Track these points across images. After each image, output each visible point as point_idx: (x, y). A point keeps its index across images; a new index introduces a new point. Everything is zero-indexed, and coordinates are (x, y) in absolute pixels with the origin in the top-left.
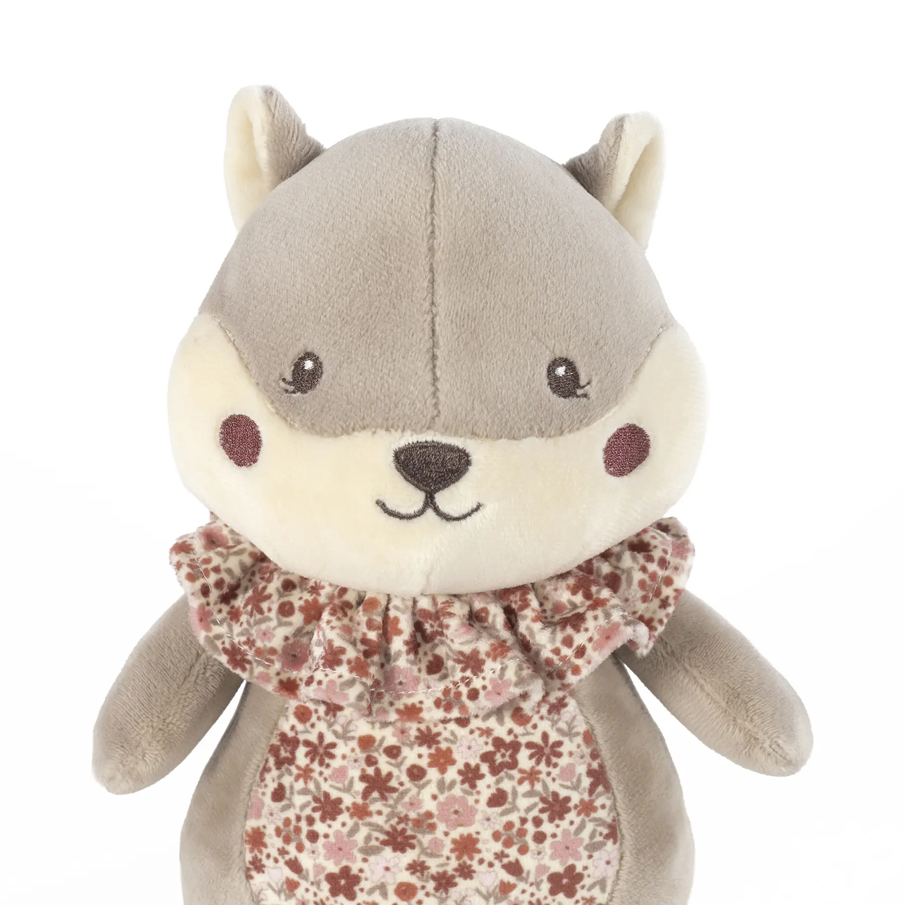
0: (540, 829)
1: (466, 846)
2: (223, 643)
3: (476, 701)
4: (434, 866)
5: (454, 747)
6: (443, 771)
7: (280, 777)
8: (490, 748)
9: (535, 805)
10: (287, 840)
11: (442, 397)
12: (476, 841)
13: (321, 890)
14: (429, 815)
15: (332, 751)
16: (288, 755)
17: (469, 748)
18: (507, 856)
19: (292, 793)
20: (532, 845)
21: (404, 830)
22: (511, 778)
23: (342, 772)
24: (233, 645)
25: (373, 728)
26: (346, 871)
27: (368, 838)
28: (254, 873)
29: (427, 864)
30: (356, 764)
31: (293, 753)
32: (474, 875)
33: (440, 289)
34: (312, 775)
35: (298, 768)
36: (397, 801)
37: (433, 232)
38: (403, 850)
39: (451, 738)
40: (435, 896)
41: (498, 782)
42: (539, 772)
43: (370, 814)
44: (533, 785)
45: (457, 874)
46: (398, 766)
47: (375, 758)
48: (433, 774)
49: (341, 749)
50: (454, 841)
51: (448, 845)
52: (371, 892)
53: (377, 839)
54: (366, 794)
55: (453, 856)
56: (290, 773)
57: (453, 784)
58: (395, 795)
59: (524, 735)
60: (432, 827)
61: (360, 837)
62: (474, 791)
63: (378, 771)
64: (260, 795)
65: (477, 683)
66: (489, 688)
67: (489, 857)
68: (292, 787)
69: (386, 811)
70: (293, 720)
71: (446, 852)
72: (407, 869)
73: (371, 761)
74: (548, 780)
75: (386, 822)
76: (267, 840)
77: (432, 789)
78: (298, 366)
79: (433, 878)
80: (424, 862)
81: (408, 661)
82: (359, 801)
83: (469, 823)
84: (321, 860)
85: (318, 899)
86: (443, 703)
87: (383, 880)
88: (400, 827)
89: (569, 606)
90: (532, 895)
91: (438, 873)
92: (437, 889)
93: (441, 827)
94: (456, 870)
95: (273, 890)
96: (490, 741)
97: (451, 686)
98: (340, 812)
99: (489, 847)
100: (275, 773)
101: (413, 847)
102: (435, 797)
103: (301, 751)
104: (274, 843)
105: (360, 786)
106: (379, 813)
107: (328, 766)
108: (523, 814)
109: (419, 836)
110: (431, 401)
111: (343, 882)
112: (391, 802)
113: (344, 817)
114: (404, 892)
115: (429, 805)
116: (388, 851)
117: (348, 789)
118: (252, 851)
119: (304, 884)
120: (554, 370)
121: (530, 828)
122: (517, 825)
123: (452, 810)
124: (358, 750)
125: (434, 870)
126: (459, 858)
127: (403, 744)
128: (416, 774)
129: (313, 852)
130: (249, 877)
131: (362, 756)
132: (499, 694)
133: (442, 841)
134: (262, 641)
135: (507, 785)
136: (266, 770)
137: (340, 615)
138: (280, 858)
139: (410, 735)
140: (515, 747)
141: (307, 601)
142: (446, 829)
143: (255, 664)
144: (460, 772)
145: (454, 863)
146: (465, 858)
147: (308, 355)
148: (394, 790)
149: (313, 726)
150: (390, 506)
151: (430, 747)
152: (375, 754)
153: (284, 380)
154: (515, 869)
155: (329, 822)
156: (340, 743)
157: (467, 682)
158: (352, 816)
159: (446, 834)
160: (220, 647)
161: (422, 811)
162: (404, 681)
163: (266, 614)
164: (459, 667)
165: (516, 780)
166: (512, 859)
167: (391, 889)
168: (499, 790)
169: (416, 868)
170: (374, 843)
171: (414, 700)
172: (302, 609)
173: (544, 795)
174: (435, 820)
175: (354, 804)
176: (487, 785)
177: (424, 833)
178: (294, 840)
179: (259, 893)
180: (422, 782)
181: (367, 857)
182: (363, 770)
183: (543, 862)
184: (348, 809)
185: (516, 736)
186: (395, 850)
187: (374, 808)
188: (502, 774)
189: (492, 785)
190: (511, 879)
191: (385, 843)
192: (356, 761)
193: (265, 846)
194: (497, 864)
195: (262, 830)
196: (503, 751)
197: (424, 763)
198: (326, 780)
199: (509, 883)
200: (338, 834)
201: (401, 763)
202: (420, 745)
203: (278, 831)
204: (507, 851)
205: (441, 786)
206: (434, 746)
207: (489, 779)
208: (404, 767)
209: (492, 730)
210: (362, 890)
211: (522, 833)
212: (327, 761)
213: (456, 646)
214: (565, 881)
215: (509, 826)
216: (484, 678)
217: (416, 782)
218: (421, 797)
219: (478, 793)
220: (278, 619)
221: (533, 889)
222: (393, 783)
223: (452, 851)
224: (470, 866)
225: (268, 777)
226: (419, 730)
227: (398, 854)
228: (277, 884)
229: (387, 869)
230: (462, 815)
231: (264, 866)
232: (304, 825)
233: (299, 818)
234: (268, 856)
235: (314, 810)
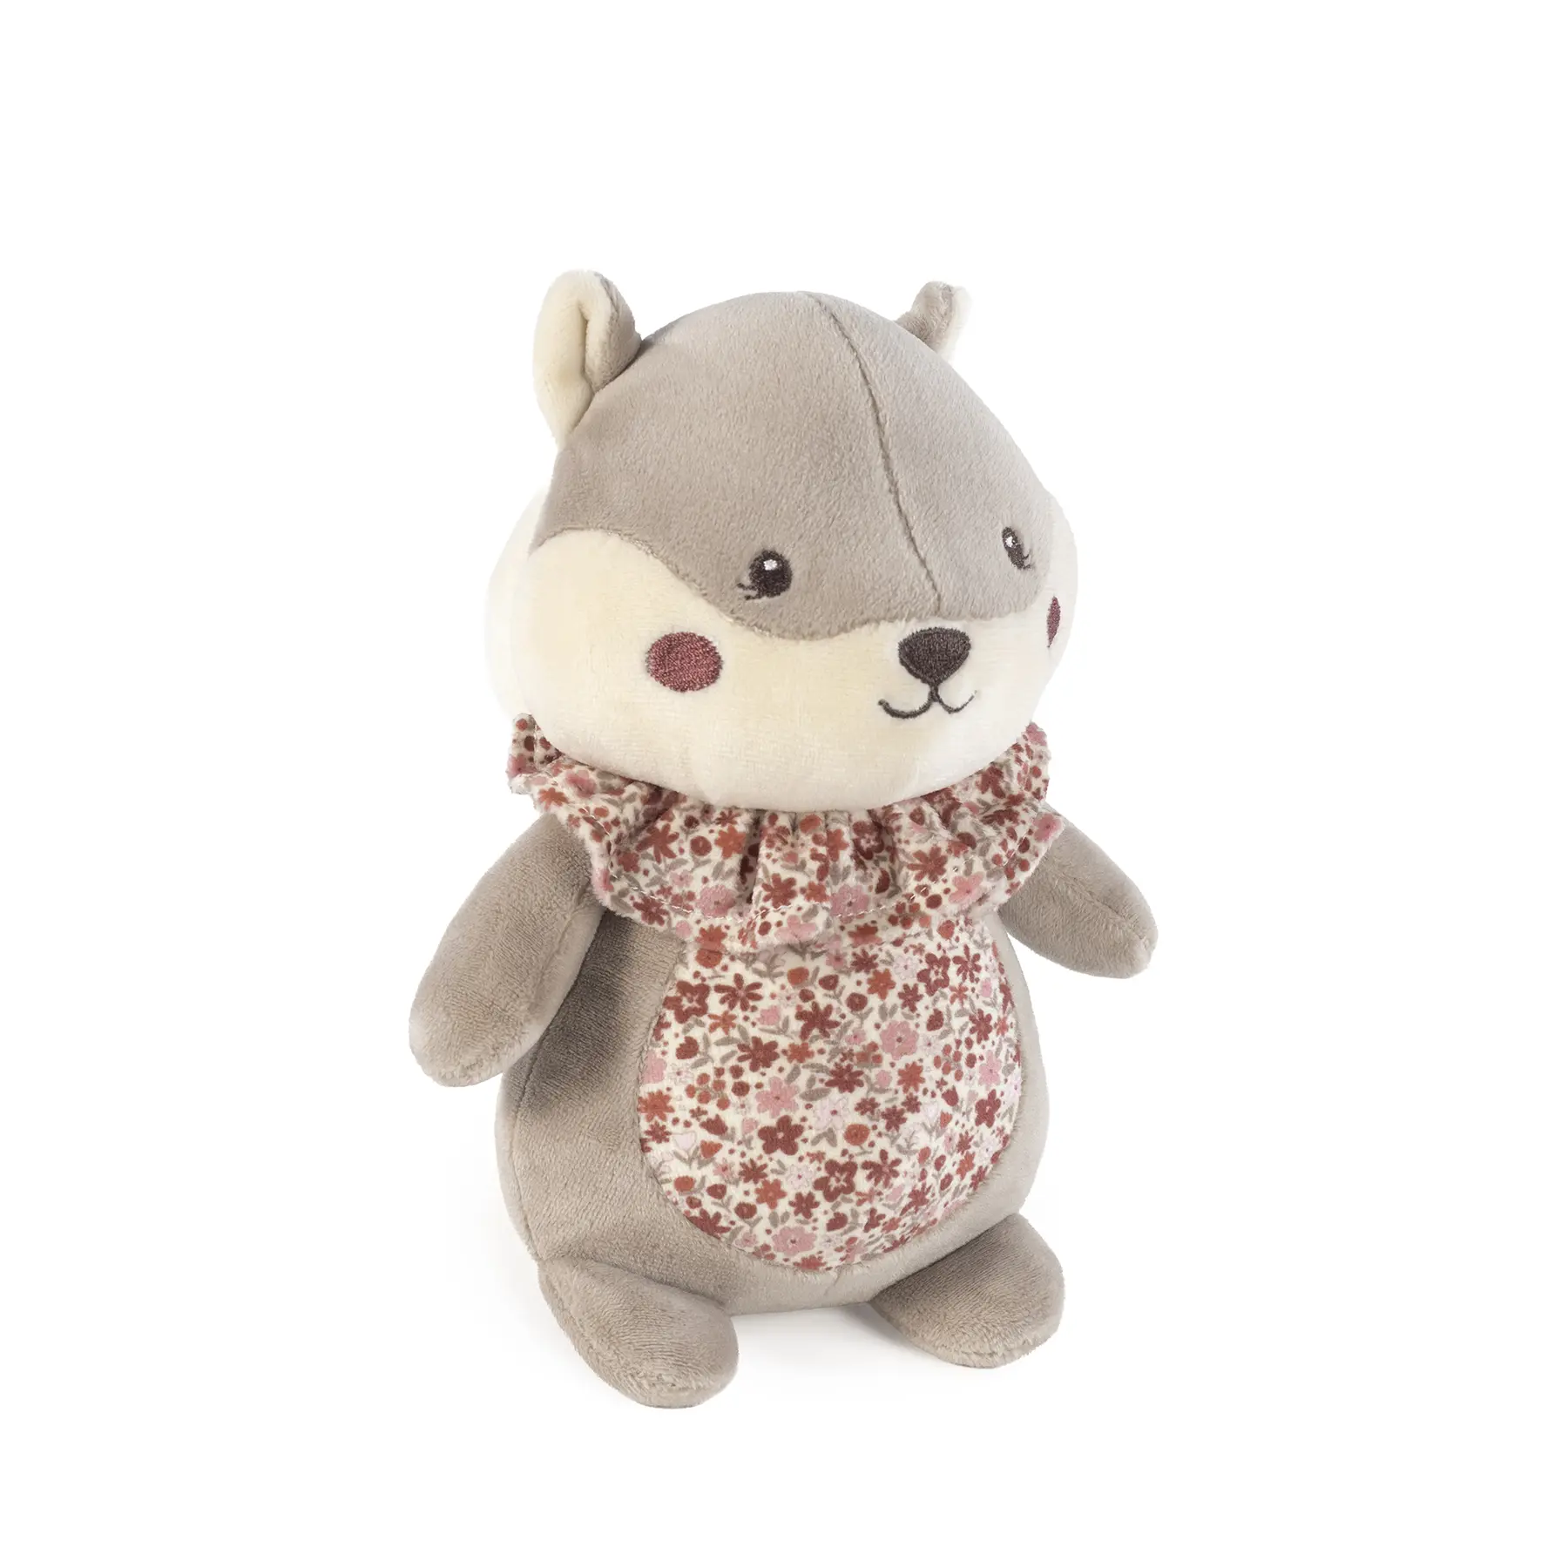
0: (971, 1052)
1: (912, 1076)
2: (632, 898)
3: (938, 907)
4: (883, 1102)
5: (891, 969)
6: (883, 996)
7: (686, 1030)
8: (925, 966)
9: (966, 1025)
10: (704, 1099)
11: (936, 579)
12: (920, 1069)
13: (752, 1149)
14: (874, 1046)
15: (758, 991)
16: (695, 1005)
17: (906, 967)
18: (946, 1084)
19: (707, 1046)
20: (965, 1070)
21: (849, 1067)
22: (945, 996)
23: (774, 1011)
24: (643, 897)
25: (804, 959)
26: (784, 1123)
27: (811, 1081)
28: (653, 1144)
29: (877, 1100)
30: (790, 1002)
31: (702, 1002)
32: (921, 1107)
34: (734, 1021)
35: (711, 1016)
36: (840, 1035)
38: (851, 1090)
39: (888, 959)
40: (887, 1135)
41: (935, 1001)
42: (966, 989)
43: (810, 1054)
44: (962, 1003)
45: (905, 1108)
46: (837, 997)
47: (810, 991)
48: (874, 1001)
49: (768, 987)
50: (901, 1072)
51: (896, 1078)
52: (815, 1142)
53: (822, 1081)
54: (804, 1033)
55: (900, 1088)
56: (701, 1024)
57: (894, 1008)
58: (837, 1030)
59: (950, 949)
60: (878, 1059)
61: (802, 1082)
62: (915, 1014)
63: (815, 1006)
64: (659, 1055)
65: (937, 889)
66: (953, 889)
67: (931, 1086)
68: (706, 1039)
69: (828, 1048)
70: (695, 966)
71: (893, 1085)
72: (856, 1109)
73: (806, 996)
74: (974, 997)
75: (829, 1061)
76: (673, 1103)
77: (875, 1017)
78: (757, 571)
79: (885, 1116)
80: (873, 1099)
81: (857, 878)
82: (798, 1042)
83: (911, 1050)
84: (753, 1114)
85: (746, 1160)
86: (899, 920)
87: (830, 1126)
88: (845, 1064)
90: (963, 1126)
91: (888, 1109)
92: (888, 1127)
93: (887, 1058)
94: (903, 1104)
95: (681, 1159)
96: (923, 959)
97: (904, 900)
98: (776, 1056)
99: (931, 1076)
100: (677, 1027)
101: (861, 1084)
102: (877, 1026)
103: (713, 998)
104: (683, 1105)
105: (797, 1026)
106: (821, 1052)
107: (754, 1009)
108: (957, 1036)
109: (866, 1071)
110: (928, 586)
111: (781, 1135)
112: (832, 1038)
113: (782, 1061)
114: (854, 1135)
115: (873, 1036)
116: (835, 1090)
117: (784, 1030)
118: (649, 1119)
119: (727, 1145)
120: (1005, 542)
121: (963, 1049)
122: (953, 1048)
123: (895, 1038)
124: (789, 986)
125: (883, 1108)
126: (905, 1090)
127: (841, 972)
128: (857, 1003)
129: (743, 1106)
130: (645, 1149)
131: (794, 992)
133: (888, 1073)
134: (679, 886)
135: (941, 1005)
136: (662, 1025)
138: (693, 1121)
139: (846, 962)
140: (945, 962)
142: (891, 1060)
143: (672, 914)
144: (900, 995)
145: (902, 1097)
146: (911, 1089)
147: (769, 555)
148: (836, 1024)
149: (725, 968)
150: (895, 706)
151: (867, 972)
152: (811, 988)
153: (741, 586)
154: (952, 1097)
155: (762, 1069)
156: (766, 982)
157: (923, 890)
158: (790, 1059)
159: (893, 1065)
161: (866, 1043)
162: (854, 901)
163: (678, 856)
164: (915, 874)
165: (949, 998)
166: (949, 1086)
167: (840, 1135)
168: (935, 1010)
169: (866, 1107)
170: (818, 1085)
171: (867, 920)
173: (972, 1014)
174: (879, 1052)
175: (792, 1046)
176: (925, 1007)
177: (870, 1067)
178: (714, 1098)
179: (660, 1164)
180: (864, 1010)
181: (811, 1103)
182: (799, 1007)
183: (972, 1089)
184: (784, 1052)
185: (944, 951)
186: (842, 1090)
187: (814, 1047)
188: (937, 993)
189: (930, 1006)
190: (949, 1109)
191: (830, 1084)
192: (788, 998)
193: (671, 1110)
194: (938, 1093)
195: (665, 1093)
196: (935, 968)
197: (863, 990)
198: (754, 1024)
199: (947, 1113)
200: (775, 1083)
201: (841, 993)
202: (858, 971)
203: (690, 1091)
204: (946, 1078)
205: (884, 1012)
206: (872, 970)
207: (927, 1000)
208: (844, 998)
209: (924, 946)
210: (805, 1141)
211: (957, 1057)
212: (751, 1003)
213: (913, 849)
214: (987, 1109)
215: (947, 1049)
216: (945, 882)
217: (859, 1013)
218: (863, 1028)
219: (918, 1016)
220: (693, 859)
221: (964, 1120)
222: (834, 1017)
223: (900, 1083)
224: (916, 1097)
225: (668, 1033)
226: (854, 954)
227: (847, 1094)
228: (687, 1152)
229: (834, 1112)
230: (903, 1041)
231: (668, 1133)
232: (728, 1079)
233: (720, 1072)
234: (676, 1121)
235: (741, 1059)
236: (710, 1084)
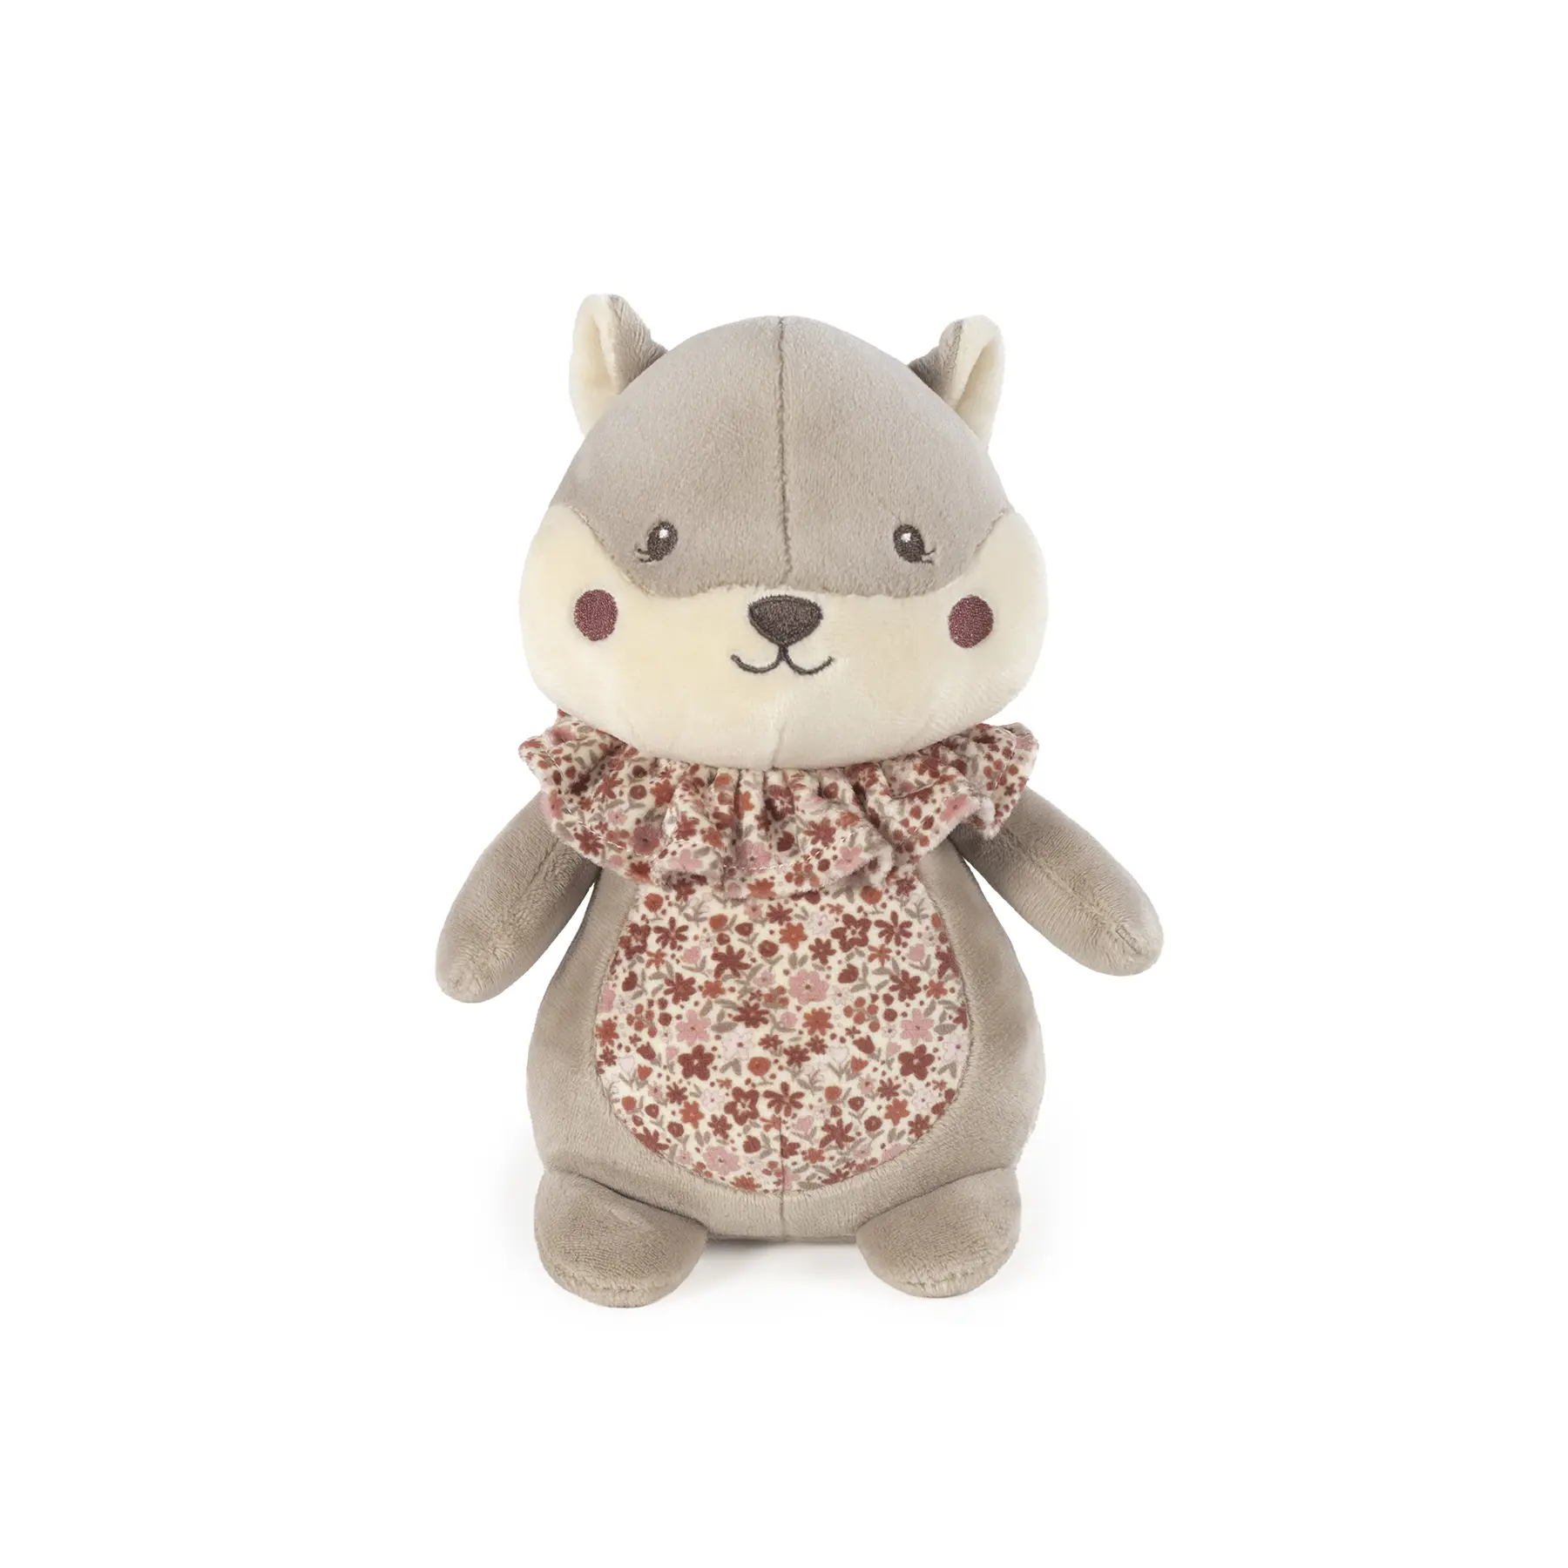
0: (891, 1007)
1: (819, 1021)
2: (575, 829)
3: (827, 871)
4: (786, 1040)
5: (805, 924)
6: (794, 946)
7: (630, 966)
8: (841, 924)
9: (885, 983)
10: (639, 1027)
11: (794, 554)
12: (828, 1016)
13: (674, 1073)
14: (781, 990)
15: (684, 933)
16: (640, 944)
17: (820, 924)
18: (859, 1032)
19: (644, 979)
20: (883, 1023)
21: (757, 1006)
22: (861, 954)
23: (694, 952)
24: (585, 831)
25: (725, 907)
26: (699, 1051)
27: (721, 1016)
28: (605, 1067)
29: (780, 1038)
30: (709, 943)
31: (644, 942)
32: (827, 1050)
33: (790, 459)
34: (664, 958)
35: (650, 954)
36: (750, 977)
37: (782, 406)
38: (756, 1026)
39: (802, 914)
40: (788, 1070)
41: (849, 958)
42: (890, 951)
43: (722, 992)
44: (883, 963)
45: (809, 1048)
46: (750, 943)
47: (727, 936)
48: (785, 950)
49: (693, 930)
50: (806, 1016)
51: (801, 1020)
52: (724, 1069)
53: (730, 1015)
54: (718, 972)
55: (806, 1031)
56: (641, 960)
57: (804, 959)
58: (747, 972)
59: (873, 913)
60: (785, 1002)
61: (713, 1015)
62: (826, 966)
63: (730, 949)
64: (611, 988)
65: (828, 854)
66: (840, 856)
67: (841, 1032)
68: (643, 973)
69: (738, 987)
70: (644, 910)
71: (798, 1026)
72: (760, 1044)
73: (722, 940)
74: (898, 959)
75: (739, 998)
76: (618, 1030)
77: (784, 964)
78: (653, 536)
79: (786, 1052)
80: (776, 1036)
81: (759, 835)
82: (712, 979)
83: (820, 997)
84: (674, 1043)
85: (670, 1083)
86: (795, 877)
87: (736, 1057)
88: (752, 1003)
89: (915, 785)
90: (884, 1073)
91: (791, 1047)
92: (790, 1063)
93: (794, 1002)
94: (808, 1044)
95: (626, 1081)
96: (840, 917)
97: (802, 861)
98: (693, 992)
99: (841, 1023)
100: (625, 963)
101: (766, 1022)
102: (786, 972)
103: (652, 938)
104: (625, 1031)
105: (712, 965)
106: (732, 990)
107: (680, 948)
108: (873, 991)
109: (772, 1011)
110: (783, 558)
111: (696, 1062)
112: (744, 978)
113: (697, 996)
114: (757, 1066)
115: (781, 980)
116: (741, 1026)
117: (701, 969)
118: (603, 1044)
119: (656, 1069)
120: (900, 535)
121: (880, 1004)
122: (868, 1002)
123: (804, 985)
124: (710, 930)
125: (786, 1045)
126: (811, 1032)
127: (755, 921)
128: (768, 950)
129: (666, 1035)
130: (600, 1072)
131: (714, 935)
132: (849, 861)
133: (794, 1016)
134: (614, 824)
135: (857, 962)
136: (617, 962)
137: (692, 790)
138: (632, 1046)
139: (761, 912)
140: (865, 924)
141: (658, 784)
142: (797, 1004)
143: (607, 849)
144: (811, 948)
145: (806, 1038)
146: (817, 1033)
147: (663, 525)
148: (746, 966)
149: (664, 912)
150: (745, 661)
151: (781, 923)
152: (727, 933)
153: (639, 550)
154: (866, 1045)
155: (681, 1003)
156: (692, 925)
157: (817, 853)
158: (704, 995)
159: (799, 1009)
160: (573, 833)
161: (775, 986)
162: (755, 857)
163: (618, 797)
164: (809, 839)
165: (867, 956)
166: (863, 1035)
167: (744, 1065)
168: (849, 966)
169: (770, 1042)
170: (727, 1020)
171: (766, 876)
172: (653, 791)
173: (895, 973)
174: (787, 995)
175: (707, 983)
176: (838, 961)
177: (776, 1008)
178: (646, 1026)
179: (611, 1086)
180: (774, 957)
181: (720, 1034)
182: (715, 949)
183: (893, 1041)
184: (700, 988)
185: (866, 914)
186: (748, 1025)
187: (726, 985)
188: (853, 950)
189: (844, 960)
190: (863, 1056)
191: (738, 1019)
192: (708, 940)
193: (617, 1036)
194: (849, 1040)
195: (614, 1021)
196: (853, 928)
197: (776, 939)
198: (678, 962)
199: (860, 1059)
200: (691, 1014)
201: (754, 939)
202: (772, 922)
203: (630, 1020)
204: (859, 1027)
205: (793, 961)
206: (786, 922)
207: (840, 955)
208: (756, 944)
209: (843, 907)
210: (715, 1068)
211: (873, 1009)
212: (679, 943)
213: (807, 817)
214: (916, 1061)
215: (860, 1002)
216: (834, 848)
217: (768, 958)
218: (773, 973)
219: (830, 968)
220: (630, 801)
221: (884, 1068)
222: (746, 960)
223: (805, 1025)
224: (823, 1040)
225: (619, 969)
226: (770, 907)
227: (752, 1028)
228: (628, 1074)
229: (740, 1045)
230: (813, 990)
231: (615, 1057)
232: (656, 1010)
233: (651, 1003)
234: (620, 1046)
235: (667, 992)
236: (644, 1013)
